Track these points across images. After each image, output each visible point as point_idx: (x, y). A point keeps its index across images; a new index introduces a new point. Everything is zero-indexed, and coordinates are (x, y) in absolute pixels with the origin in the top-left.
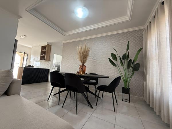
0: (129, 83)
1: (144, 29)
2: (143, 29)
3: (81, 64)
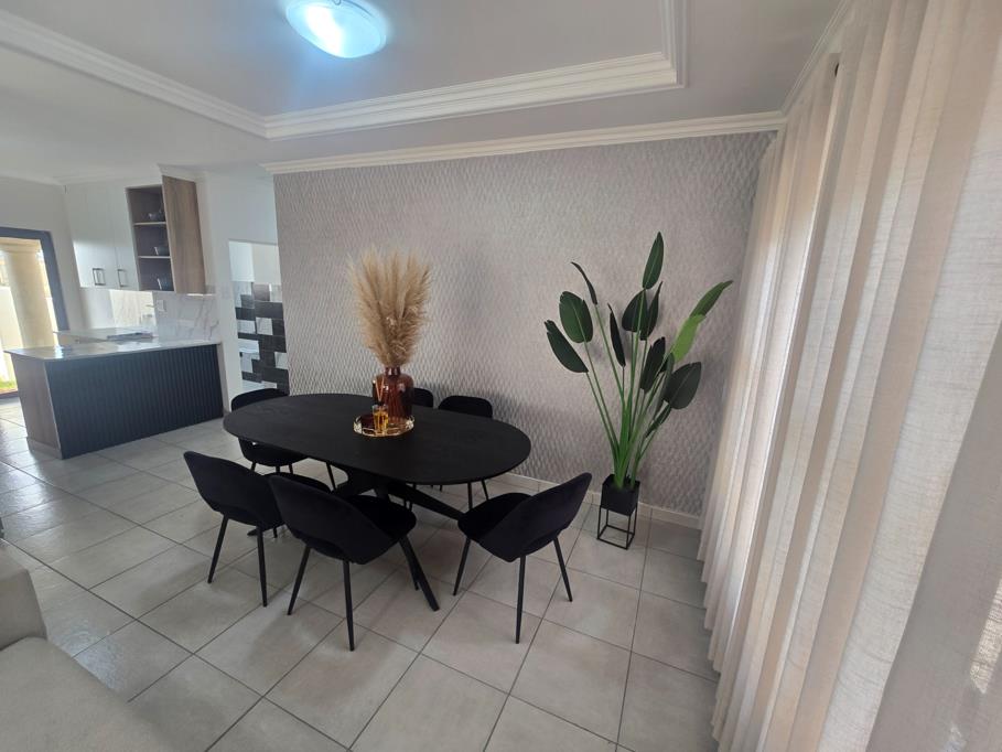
0: (638, 458)
1: (775, 132)
2: (766, 134)
3: (381, 369)
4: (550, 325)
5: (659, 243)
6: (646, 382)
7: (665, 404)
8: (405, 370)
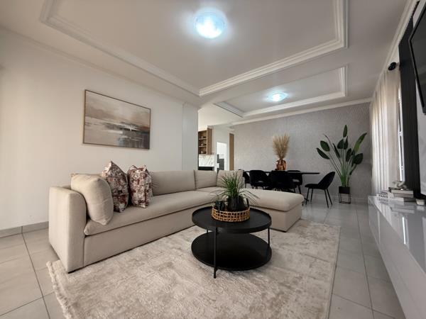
2: (368, 102)
3: (279, 159)
4: (318, 149)
5: (346, 128)
6: (347, 160)
7: (354, 165)
8: (284, 159)
